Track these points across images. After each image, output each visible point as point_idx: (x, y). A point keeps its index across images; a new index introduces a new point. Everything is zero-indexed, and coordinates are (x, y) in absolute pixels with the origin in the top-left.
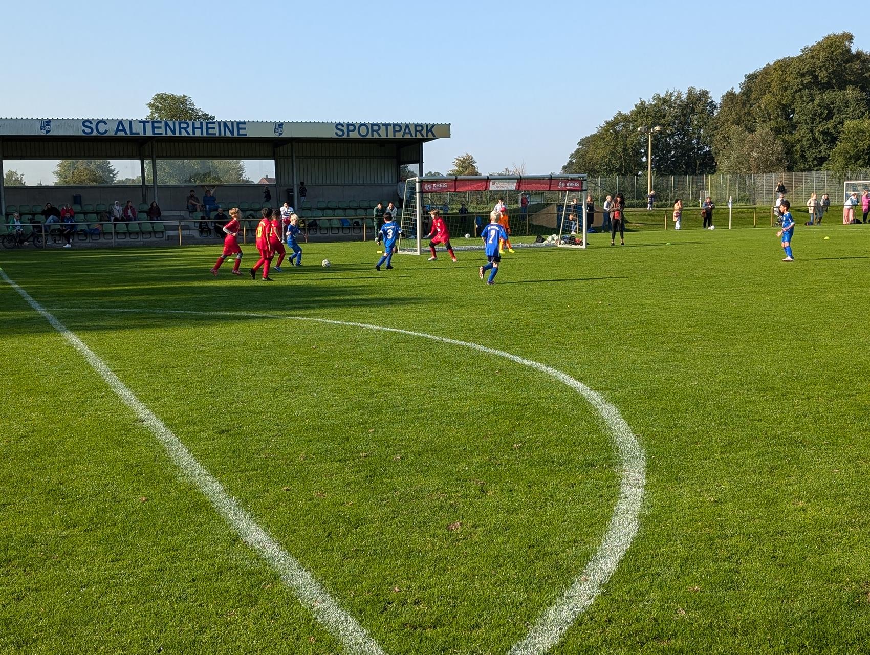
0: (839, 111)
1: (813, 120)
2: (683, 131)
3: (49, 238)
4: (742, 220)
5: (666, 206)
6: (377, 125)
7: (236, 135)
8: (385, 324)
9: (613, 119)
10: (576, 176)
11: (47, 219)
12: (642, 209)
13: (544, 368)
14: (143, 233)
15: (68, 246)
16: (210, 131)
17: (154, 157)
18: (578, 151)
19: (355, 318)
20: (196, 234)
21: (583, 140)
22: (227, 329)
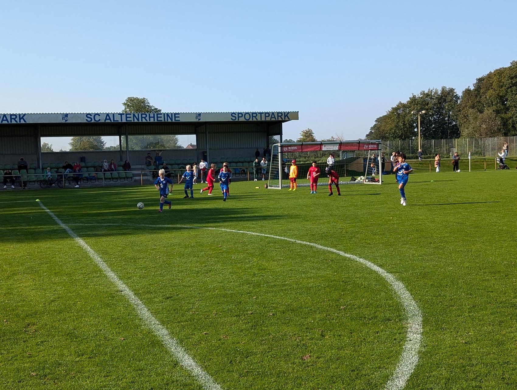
2: (439, 113)
3: (67, 182)
4: (477, 166)
5: (430, 158)
6: (255, 113)
7: (174, 121)
8: (261, 232)
9: (396, 106)
10: (374, 141)
11: (65, 171)
12: (415, 160)
14: (120, 178)
15: (77, 186)
16: (159, 119)
17: (126, 134)
18: (375, 126)
19: (244, 228)
20: (150, 179)
21: (378, 119)
22: (169, 235)
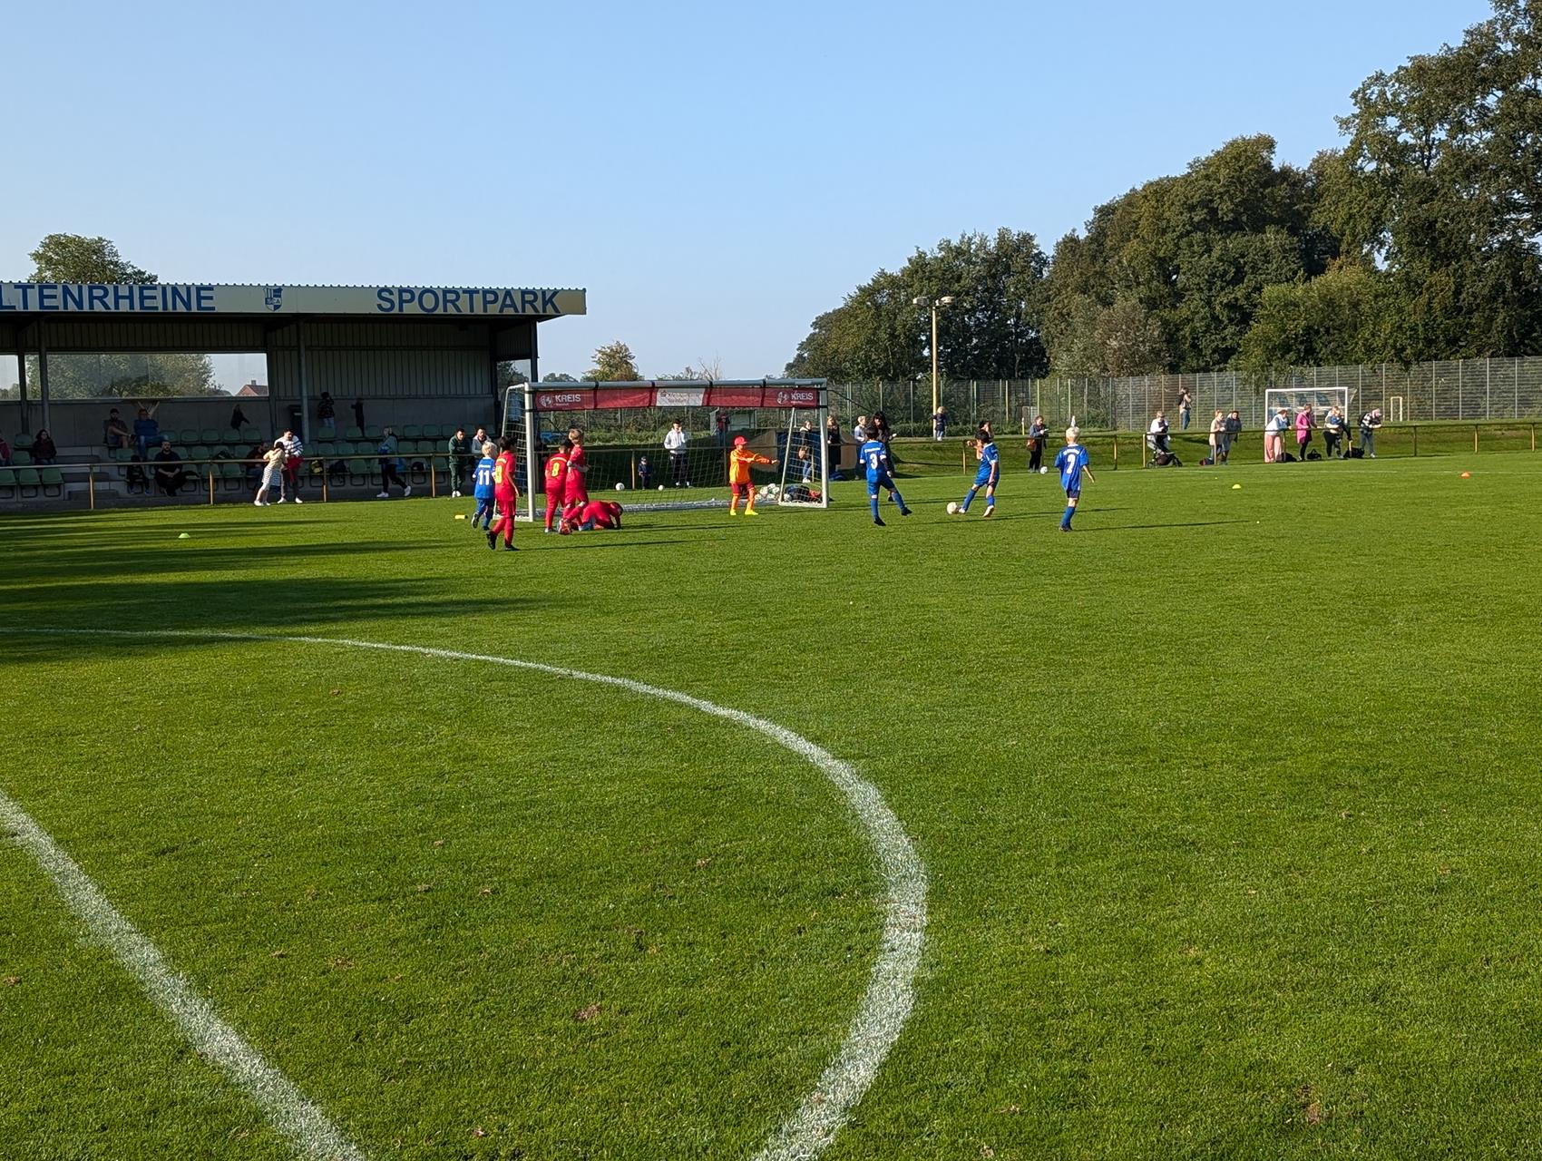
0: (1255, 269)
1: (1211, 284)
2: (991, 304)
5: (965, 432)
6: (453, 291)
7: (194, 309)
8: (467, 648)
9: (871, 283)
10: (808, 381)
12: (923, 439)
13: (752, 722)
14: (23, 488)
16: (148, 303)
17: (42, 349)
18: (812, 338)
19: (413, 638)
20: (120, 487)
21: (820, 319)
